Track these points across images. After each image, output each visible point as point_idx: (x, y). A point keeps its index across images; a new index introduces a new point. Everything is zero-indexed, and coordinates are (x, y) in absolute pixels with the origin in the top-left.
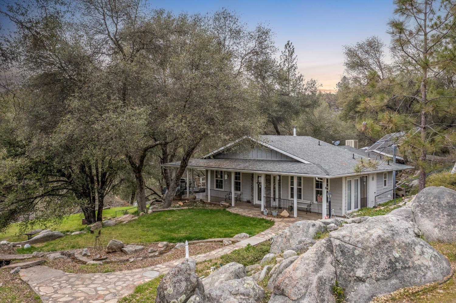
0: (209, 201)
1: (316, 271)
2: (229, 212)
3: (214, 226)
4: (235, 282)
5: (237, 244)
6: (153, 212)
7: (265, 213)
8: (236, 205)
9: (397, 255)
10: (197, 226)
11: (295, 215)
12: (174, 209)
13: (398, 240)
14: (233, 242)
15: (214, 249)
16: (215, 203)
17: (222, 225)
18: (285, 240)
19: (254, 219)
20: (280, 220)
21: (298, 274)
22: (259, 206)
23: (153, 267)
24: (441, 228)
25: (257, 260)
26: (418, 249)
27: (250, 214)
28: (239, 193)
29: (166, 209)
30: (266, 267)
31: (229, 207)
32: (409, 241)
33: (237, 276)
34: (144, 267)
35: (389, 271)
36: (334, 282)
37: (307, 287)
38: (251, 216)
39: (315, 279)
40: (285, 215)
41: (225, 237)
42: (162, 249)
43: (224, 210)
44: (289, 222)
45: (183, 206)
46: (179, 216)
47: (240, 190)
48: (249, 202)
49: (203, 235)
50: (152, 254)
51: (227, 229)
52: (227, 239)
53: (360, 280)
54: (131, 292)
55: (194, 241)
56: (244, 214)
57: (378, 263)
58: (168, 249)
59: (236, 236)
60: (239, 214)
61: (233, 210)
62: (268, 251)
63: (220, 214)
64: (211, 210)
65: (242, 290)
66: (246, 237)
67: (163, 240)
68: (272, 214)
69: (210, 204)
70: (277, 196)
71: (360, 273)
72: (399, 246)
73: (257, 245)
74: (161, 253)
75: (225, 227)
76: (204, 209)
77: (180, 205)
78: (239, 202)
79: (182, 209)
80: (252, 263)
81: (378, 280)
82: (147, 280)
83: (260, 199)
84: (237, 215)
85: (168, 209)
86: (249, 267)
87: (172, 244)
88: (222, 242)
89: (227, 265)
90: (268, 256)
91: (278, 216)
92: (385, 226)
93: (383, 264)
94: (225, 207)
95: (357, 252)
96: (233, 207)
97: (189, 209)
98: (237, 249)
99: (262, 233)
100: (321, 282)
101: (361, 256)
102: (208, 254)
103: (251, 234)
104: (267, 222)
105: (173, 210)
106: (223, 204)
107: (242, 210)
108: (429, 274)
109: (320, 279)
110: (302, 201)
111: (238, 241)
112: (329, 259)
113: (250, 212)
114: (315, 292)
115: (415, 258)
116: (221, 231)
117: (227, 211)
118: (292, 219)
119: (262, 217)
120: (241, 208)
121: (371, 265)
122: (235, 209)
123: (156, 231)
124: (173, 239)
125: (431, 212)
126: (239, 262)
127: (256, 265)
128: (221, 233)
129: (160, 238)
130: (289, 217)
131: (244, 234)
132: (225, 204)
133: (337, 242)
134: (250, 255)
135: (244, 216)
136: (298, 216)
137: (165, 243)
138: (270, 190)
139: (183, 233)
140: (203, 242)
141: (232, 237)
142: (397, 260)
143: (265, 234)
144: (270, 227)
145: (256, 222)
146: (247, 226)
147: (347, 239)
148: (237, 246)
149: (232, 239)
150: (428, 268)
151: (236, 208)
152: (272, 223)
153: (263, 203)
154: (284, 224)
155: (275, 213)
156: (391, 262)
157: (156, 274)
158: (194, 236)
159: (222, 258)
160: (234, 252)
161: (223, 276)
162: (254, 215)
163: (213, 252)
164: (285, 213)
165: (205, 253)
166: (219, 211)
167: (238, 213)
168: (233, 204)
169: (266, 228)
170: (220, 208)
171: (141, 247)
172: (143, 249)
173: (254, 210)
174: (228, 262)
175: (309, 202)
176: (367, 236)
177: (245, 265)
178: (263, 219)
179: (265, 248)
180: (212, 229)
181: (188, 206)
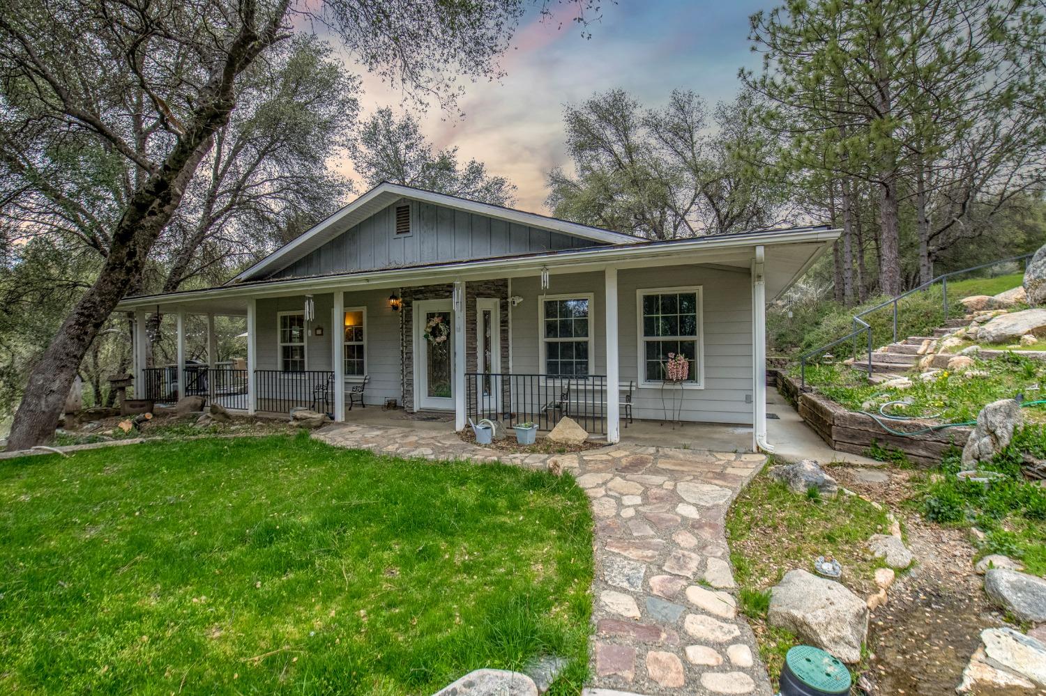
0: (252, 412)
2: (323, 445)
7: (484, 440)
8: (350, 417)
11: (614, 434)
16: (269, 415)
27: (417, 445)
28: (357, 379)
31: (320, 426)
38: (426, 452)
40: (572, 437)
43: (302, 437)
47: (361, 372)
48: (392, 405)
56: (391, 448)
60: (368, 453)
61: (342, 435)
64: (251, 443)
68: (513, 441)
70: (496, 367)
78: (361, 408)
84: (358, 455)
85: (29, 452)
94: (309, 426)
96: (339, 424)
105: (56, 454)
106: (298, 414)
107: (378, 433)
113: (413, 439)
117: (314, 442)
120: (371, 428)
122: (347, 430)
130: (589, 445)
132: (306, 414)
135: (395, 459)
136: (622, 438)
151: (353, 428)
162: (435, 449)
166: (278, 443)
167: (365, 446)
168: (340, 415)
170: (284, 430)
173: (425, 429)
181: (153, 432)
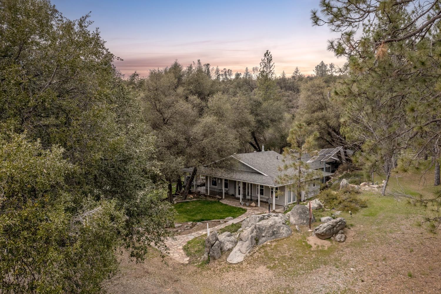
0: (209, 194)
1: (251, 234)
2: (222, 203)
3: (214, 212)
4: (228, 238)
5: (227, 223)
6: (177, 203)
7: (242, 204)
8: (226, 197)
9: (275, 230)
10: (205, 212)
11: (259, 205)
12: (189, 201)
13: (276, 225)
14: (225, 222)
15: (216, 225)
16: (212, 196)
17: (219, 212)
18: (247, 223)
19: (235, 208)
20: (250, 208)
21: (246, 235)
22: (239, 199)
23: (190, 234)
24: (296, 221)
25: (236, 231)
26: (282, 228)
28: (227, 189)
29: (184, 201)
30: (239, 233)
31: (221, 199)
32: (280, 225)
33: (229, 236)
34: (186, 234)
35: (272, 234)
36: (256, 237)
37: (248, 238)
38: (234, 206)
39: (250, 236)
41: (221, 219)
42: (191, 226)
43: (219, 201)
44: (255, 210)
45: (193, 198)
46: (193, 205)
47: (227, 188)
48: (233, 195)
49: (209, 218)
50: (187, 228)
51: (221, 214)
52: (222, 220)
53: (263, 236)
54: (186, 243)
55: (205, 221)
56: (230, 204)
57: (269, 232)
58: (193, 226)
59: (227, 218)
61: (224, 201)
62: (241, 227)
63: (216, 205)
64: (211, 201)
65: (230, 240)
66: (232, 219)
67: (190, 221)
68: (246, 205)
69: (210, 197)
70: (250, 194)
71: (263, 235)
72: (276, 227)
73: (237, 224)
74: (191, 228)
75: (220, 213)
76: (207, 201)
77: (191, 198)
78: (227, 195)
79: (194, 201)
80: (234, 232)
81: (268, 237)
82: (190, 239)
83: (239, 194)
84: (226, 205)
85: (185, 201)
86: (233, 234)
87: (194, 223)
88: (219, 221)
89: (225, 233)
90: (240, 229)
91: (250, 206)
92: (273, 221)
93: (271, 232)
94: (219, 199)
95: (263, 229)
96: (223, 199)
97: (198, 201)
98: (227, 225)
99: (240, 217)
100: (252, 237)
101: (264, 230)
102: (214, 228)
103: (234, 217)
104: (243, 210)
106: (218, 197)
108: (284, 235)
109: (252, 236)
110: (263, 196)
111: (227, 221)
112: (255, 231)
113: (233, 203)
114: (250, 240)
115: (281, 230)
116: (218, 215)
118: (257, 208)
119: (240, 207)
120: (229, 200)
121: (267, 232)
123: (184, 216)
124: (195, 220)
125: (294, 215)
126: (229, 232)
127: (236, 233)
128: (218, 217)
129: (188, 220)
130: (255, 206)
131: (230, 217)
133: (258, 226)
134: (233, 229)
135: (230, 206)
137: (191, 222)
138: (246, 189)
139: (199, 217)
140: (210, 222)
141: (224, 219)
142: (275, 231)
143: (242, 217)
144: (244, 213)
145: (237, 210)
146: (232, 212)
147: (261, 225)
148: (227, 224)
149: (224, 220)
150: (284, 233)
151: (226, 200)
152: (245, 210)
153: (241, 197)
154: (252, 211)
155: (247, 204)
156: (273, 232)
157: (193, 237)
158: (205, 218)
159: (221, 230)
160: (226, 227)
161: (224, 236)
162: (236, 205)
163: (216, 227)
164: (253, 204)
165: (212, 227)
166: (215, 202)
168: (224, 197)
169: (242, 213)
170: (216, 200)
171: (180, 225)
172: (182, 226)
173: (236, 201)
174: (224, 232)
175: (267, 197)
176: (267, 224)
177: (231, 233)
178: (241, 208)
179: (239, 225)
180: (214, 215)
181: (196, 198)
